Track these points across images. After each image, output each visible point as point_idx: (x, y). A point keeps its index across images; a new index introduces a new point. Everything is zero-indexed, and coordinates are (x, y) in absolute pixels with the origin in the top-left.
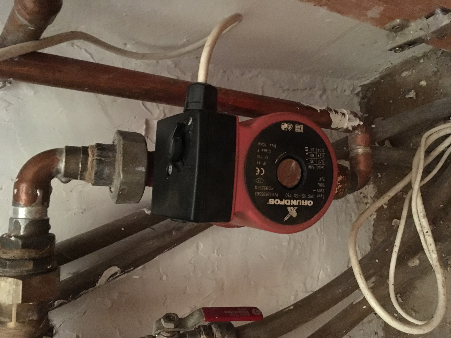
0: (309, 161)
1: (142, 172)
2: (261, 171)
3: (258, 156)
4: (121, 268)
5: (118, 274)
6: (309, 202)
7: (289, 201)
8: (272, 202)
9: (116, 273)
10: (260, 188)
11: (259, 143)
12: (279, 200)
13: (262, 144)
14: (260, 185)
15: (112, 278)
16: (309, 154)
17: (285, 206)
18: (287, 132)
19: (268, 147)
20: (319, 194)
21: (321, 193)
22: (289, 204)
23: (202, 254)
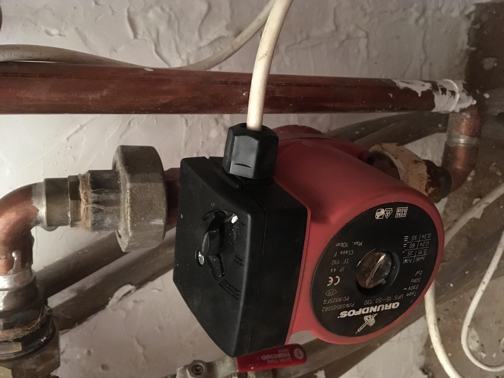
0: (406, 254)
1: (159, 226)
2: (335, 280)
3: (334, 262)
4: (135, 285)
5: (133, 291)
6: (394, 304)
7: (368, 308)
8: (344, 314)
9: (130, 292)
10: (330, 301)
11: (338, 245)
12: (354, 311)
13: (342, 245)
14: (330, 297)
15: (125, 297)
17: (362, 315)
19: (351, 247)
20: (409, 292)
21: (412, 291)
22: (367, 312)
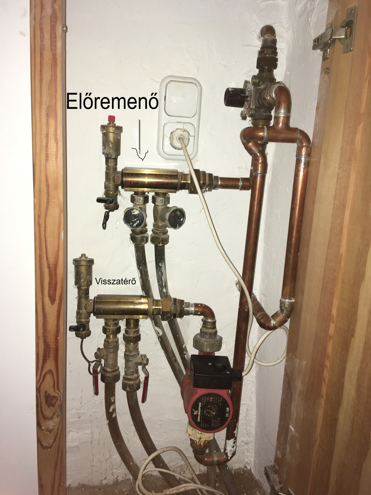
0: (215, 420)
1: (207, 350)
2: (211, 399)
3: (217, 398)
4: (161, 336)
5: (158, 335)
6: (199, 420)
7: (200, 411)
8: (200, 404)
9: (159, 334)
10: (205, 399)
11: (221, 399)
12: (200, 407)
13: (221, 400)
14: (206, 399)
15: (157, 332)
16: (217, 420)
17: (198, 410)
18: (226, 410)
19: (220, 402)
20: (202, 424)
21: (202, 425)
22: (199, 411)
23: (160, 371)
